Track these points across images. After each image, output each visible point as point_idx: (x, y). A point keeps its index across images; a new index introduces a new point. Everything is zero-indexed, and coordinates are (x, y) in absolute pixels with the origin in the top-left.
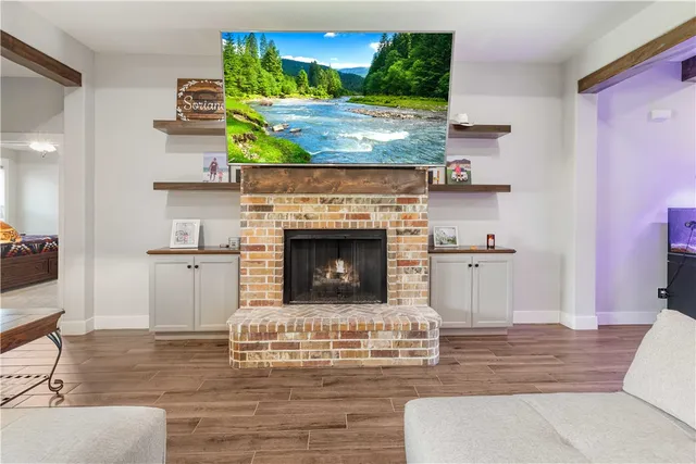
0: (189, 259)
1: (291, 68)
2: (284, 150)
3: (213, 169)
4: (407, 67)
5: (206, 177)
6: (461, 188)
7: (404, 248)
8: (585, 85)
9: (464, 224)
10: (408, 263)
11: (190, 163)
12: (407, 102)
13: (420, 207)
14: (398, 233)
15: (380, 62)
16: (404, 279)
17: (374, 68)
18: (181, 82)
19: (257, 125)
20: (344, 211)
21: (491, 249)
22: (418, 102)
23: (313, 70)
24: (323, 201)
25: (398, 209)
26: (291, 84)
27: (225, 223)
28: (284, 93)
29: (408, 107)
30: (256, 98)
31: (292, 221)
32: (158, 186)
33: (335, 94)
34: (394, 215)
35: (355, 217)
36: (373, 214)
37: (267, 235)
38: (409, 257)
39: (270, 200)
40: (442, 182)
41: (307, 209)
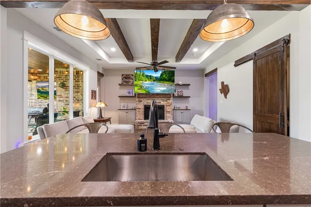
0: (126, 111)
1: (147, 76)
2: (146, 92)
3: (129, 93)
4: (166, 76)
5: (128, 95)
6: (181, 97)
7: (167, 109)
8: (207, 75)
9: (181, 105)
11: (124, 92)
12: (166, 82)
13: (171, 101)
14: (166, 106)
15: (162, 75)
16: (168, 115)
18: (123, 75)
19: (141, 87)
21: (187, 109)
22: (168, 82)
23: (150, 76)
26: (147, 79)
27: (132, 104)
28: (146, 81)
29: (166, 83)
30: (141, 82)
31: (146, 103)
32: (119, 97)
33: (154, 81)
34: (166, 102)
35: (158, 103)
36: (161, 102)
37: (141, 106)
38: (169, 111)
39: (142, 99)
40: (177, 96)
41: (149, 101)
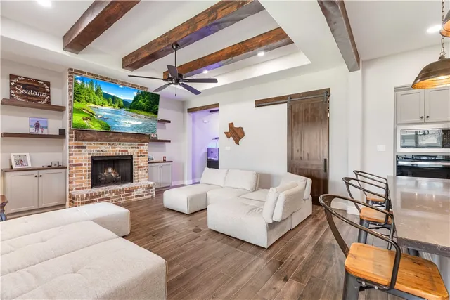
0: (35, 172)
1: (106, 96)
2: (103, 126)
3: (37, 126)
4: (144, 102)
7: (140, 162)
8: (190, 111)
10: (141, 167)
12: (143, 112)
13: (145, 147)
14: (138, 156)
15: (136, 99)
16: (140, 173)
17: (134, 101)
18: (12, 77)
19: (92, 115)
20: (118, 149)
22: (146, 113)
23: (114, 98)
24: (109, 145)
25: (138, 148)
26: (106, 102)
28: (103, 105)
29: (143, 114)
30: (92, 105)
31: (95, 152)
33: (121, 107)
34: (137, 150)
35: (122, 151)
36: (129, 150)
37: (84, 158)
38: (142, 165)
39: (85, 144)
41: (102, 148)
